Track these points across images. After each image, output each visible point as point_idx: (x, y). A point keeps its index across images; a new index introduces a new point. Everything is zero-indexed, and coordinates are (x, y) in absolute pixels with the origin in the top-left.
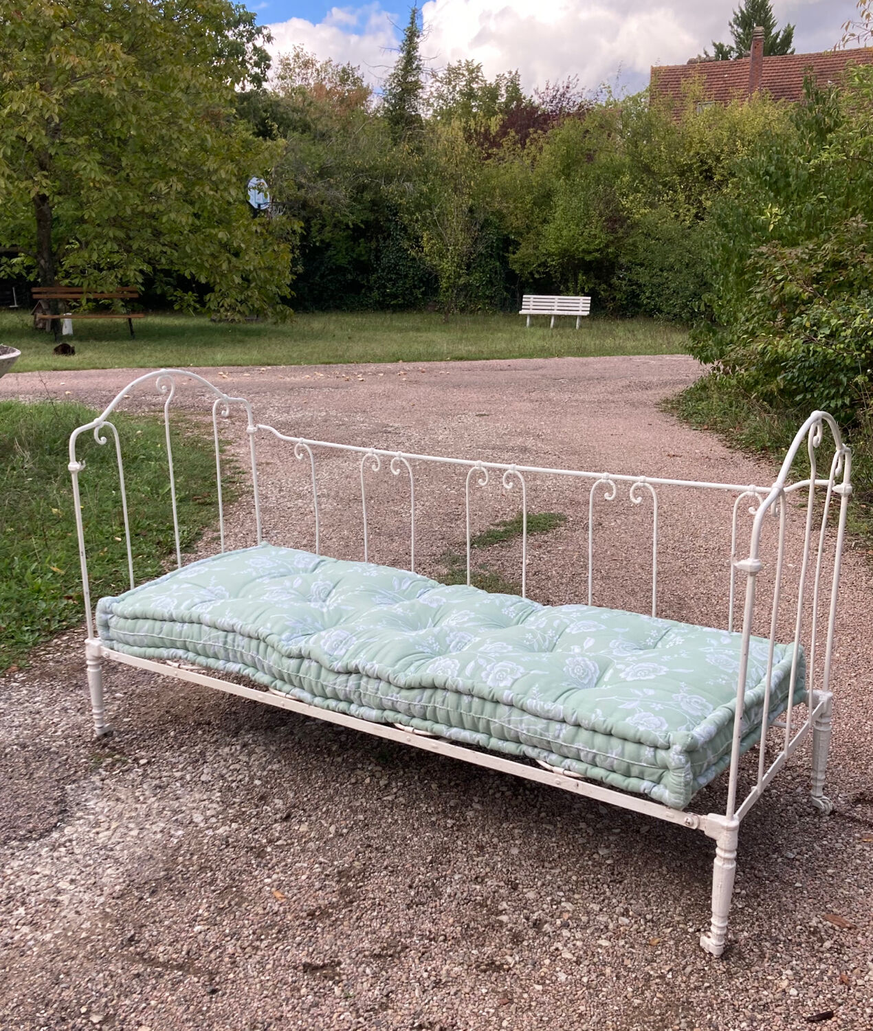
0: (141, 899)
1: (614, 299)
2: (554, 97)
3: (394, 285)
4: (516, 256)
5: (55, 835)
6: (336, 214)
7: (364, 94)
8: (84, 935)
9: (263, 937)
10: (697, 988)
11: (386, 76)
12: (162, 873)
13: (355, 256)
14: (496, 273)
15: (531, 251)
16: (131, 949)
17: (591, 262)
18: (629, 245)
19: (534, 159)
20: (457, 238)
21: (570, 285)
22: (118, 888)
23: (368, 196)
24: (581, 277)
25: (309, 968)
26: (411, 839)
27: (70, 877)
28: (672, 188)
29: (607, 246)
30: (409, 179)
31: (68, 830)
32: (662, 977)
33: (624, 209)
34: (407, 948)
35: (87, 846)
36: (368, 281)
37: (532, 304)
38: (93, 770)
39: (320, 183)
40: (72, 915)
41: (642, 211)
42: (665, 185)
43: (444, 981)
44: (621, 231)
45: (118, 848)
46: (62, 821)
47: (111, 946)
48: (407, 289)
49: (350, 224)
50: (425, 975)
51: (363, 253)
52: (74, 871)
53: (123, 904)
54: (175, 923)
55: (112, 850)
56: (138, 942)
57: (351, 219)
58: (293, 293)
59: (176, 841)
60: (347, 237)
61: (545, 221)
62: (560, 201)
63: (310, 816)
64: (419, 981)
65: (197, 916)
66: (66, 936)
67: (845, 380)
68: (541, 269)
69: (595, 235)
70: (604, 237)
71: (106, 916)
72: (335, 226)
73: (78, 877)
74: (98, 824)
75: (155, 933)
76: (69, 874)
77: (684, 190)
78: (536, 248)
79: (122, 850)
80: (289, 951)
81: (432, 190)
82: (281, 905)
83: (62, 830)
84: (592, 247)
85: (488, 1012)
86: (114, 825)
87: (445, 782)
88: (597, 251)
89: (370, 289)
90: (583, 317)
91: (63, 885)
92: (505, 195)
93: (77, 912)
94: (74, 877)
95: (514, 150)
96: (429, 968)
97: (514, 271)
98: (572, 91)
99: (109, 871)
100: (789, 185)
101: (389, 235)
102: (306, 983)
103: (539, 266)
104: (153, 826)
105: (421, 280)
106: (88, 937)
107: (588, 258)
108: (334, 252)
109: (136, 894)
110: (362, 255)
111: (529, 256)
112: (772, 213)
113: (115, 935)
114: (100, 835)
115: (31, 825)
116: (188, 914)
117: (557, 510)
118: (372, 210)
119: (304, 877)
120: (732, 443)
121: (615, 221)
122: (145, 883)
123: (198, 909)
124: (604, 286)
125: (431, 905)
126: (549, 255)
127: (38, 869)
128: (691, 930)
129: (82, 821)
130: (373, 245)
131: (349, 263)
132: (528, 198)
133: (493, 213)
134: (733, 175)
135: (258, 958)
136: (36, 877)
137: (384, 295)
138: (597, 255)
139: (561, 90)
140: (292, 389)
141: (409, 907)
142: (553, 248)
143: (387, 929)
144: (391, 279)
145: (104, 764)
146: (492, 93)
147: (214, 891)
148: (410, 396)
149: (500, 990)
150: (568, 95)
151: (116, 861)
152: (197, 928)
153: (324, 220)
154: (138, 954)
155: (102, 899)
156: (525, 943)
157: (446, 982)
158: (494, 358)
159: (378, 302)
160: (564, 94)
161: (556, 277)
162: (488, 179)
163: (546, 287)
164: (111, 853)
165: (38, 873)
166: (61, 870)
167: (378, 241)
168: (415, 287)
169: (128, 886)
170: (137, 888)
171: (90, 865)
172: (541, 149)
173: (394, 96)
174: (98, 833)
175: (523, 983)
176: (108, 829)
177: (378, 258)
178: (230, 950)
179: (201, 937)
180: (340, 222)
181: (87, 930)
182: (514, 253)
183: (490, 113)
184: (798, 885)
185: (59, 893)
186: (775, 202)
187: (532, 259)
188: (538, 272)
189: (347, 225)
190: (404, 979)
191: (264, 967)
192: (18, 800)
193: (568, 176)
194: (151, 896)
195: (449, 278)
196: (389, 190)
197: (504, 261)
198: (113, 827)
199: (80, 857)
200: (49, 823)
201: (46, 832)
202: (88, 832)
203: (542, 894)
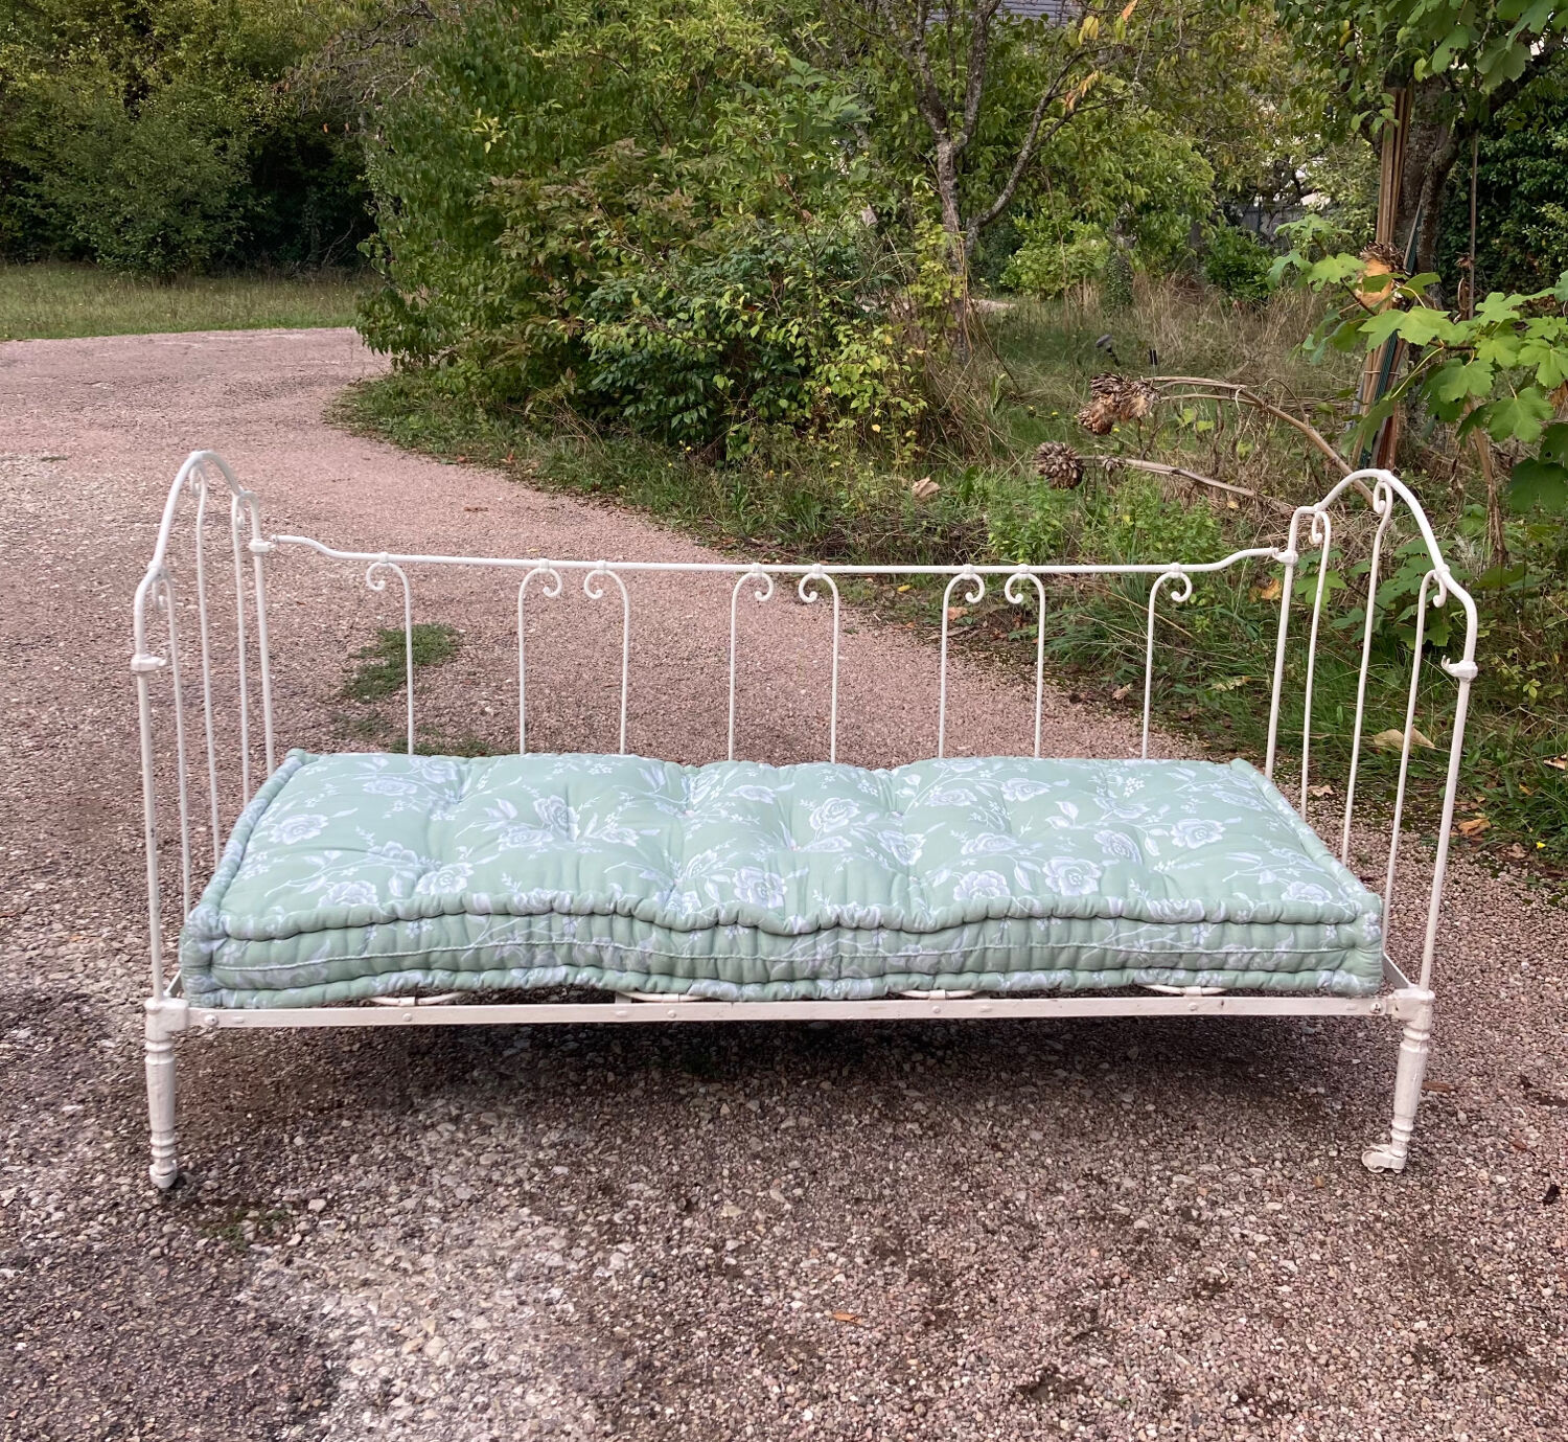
0: (653, 1415)
5: (348, 1385)
9: (912, 1382)
12: (628, 1363)
22: (587, 1416)
25: (1031, 1391)
26: (897, 1168)
28: (79, 38)
31: (354, 1366)
32: (1378, 1218)
34: (1095, 1310)
35: (432, 1376)
38: (242, 1250)
41: (34, 76)
42: (62, 34)
43: (1188, 1329)
45: (490, 1356)
46: (323, 1357)
50: (1161, 1332)
54: (761, 1423)
55: (485, 1365)
59: (570, 1307)
63: (717, 1190)
64: (1164, 1345)
65: (780, 1398)
67: (700, 383)
74: (395, 1336)
77: (104, 45)
79: (504, 1358)
80: (970, 1383)
83: (346, 1372)
85: (1280, 1344)
86: (428, 1325)
96: (1155, 1323)
99: (530, 1399)
100: (503, 85)
102: (1052, 1412)
104: (496, 1299)
109: (637, 1411)
112: (487, 125)
114: (428, 1350)
115: (284, 1387)
116: (762, 1403)
119: (840, 1277)
122: (623, 1389)
123: (765, 1389)
125: (1046, 1244)
129: (359, 1345)
134: (188, 30)
135: (948, 1413)
143: (1040, 1298)
145: (250, 1236)
147: (748, 1353)
149: (1256, 1311)
151: (521, 1378)
152: (808, 1415)
156: (1203, 1243)
157: (1192, 1329)
164: (491, 1371)
169: (601, 1406)
170: (622, 1401)
171: (486, 1405)
174: (419, 1350)
175: (1263, 1290)
176: (426, 1336)
178: (896, 1421)
186: (489, 110)
190: (1146, 1349)
191: (975, 1420)
192: (185, 1358)
194: (662, 1404)
198: (431, 1330)
199: (446, 1400)
200: (311, 1371)
201: (327, 1386)
202: (397, 1355)
203: (1140, 1176)
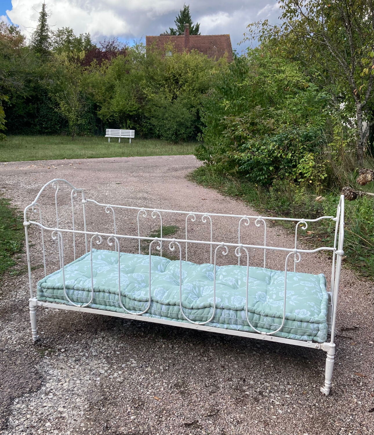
0: (100, 409)
1: (142, 131)
2: (108, 45)
3: (46, 123)
4: (100, 112)
5: (43, 388)
6: (18, 92)
7: (21, 39)
8: (84, 429)
9: (161, 416)
10: (328, 407)
11: (33, 32)
12: (102, 397)
13: (27, 110)
14: (92, 118)
15: (106, 110)
16: (110, 431)
17: (132, 115)
18: (148, 109)
19: (105, 72)
20: (76, 104)
21: (124, 125)
22: (86, 406)
23: (32, 85)
24: (128, 122)
25: (187, 425)
26: (195, 367)
27: (62, 405)
28: (163, 86)
29: (138, 109)
30: (50, 77)
31: (47, 385)
32: (315, 405)
33: (145, 94)
34: (219, 411)
35: (61, 391)
36: (34, 122)
37: (110, 133)
38: (42, 357)
39: (10, 79)
40: (73, 422)
41: (152, 95)
42: (160, 85)
43: (240, 421)
44: (144, 103)
45: (75, 389)
46: (42, 381)
47: (100, 432)
48: (52, 125)
49: (25, 97)
50: (232, 420)
51: (31, 109)
52: (62, 402)
53: (93, 413)
54: (121, 417)
55: (73, 391)
56: (110, 427)
57: (25, 95)
58: (6, 128)
59: (99, 383)
60: (24, 102)
61: (111, 98)
62: (118, 89)
63: (149, 364)
64: (231, 423)
65: (129, 412)
66: (76, 431)
67: (265, 169)
68: (111, 118)
69: (133, 104)
70: (137, 105)
71: (89, 420)
72: (17, 97)
73: (65, 405)
74: (59, 381)
75: (115, 423)
76: (60, 404)
77: (168, 87)
78: (109, 109)
79: (78, 390)
80: (175, 420)
81: (62, 83)
82: (160, 402)
83: (45, 385)
84: (132, 109)
85: (263, 430)
86: (67, 380)
87: (195, 342)
88: (134, 111)
89: (35, 125)
90: (132, 139)
91: (61, 409)
92: (93, 86)
93: (75, 420)
94: (63, 405)
95: (96, 67)
96: (232, 417)
97: (100, 118)
98: (115, 44)
99: (77, 400)
101: (43, 102)
102: (189, 431)
103: (111, 116)
104: (85, 377)
105: (58, 121)
106: (86, 430)
107: (131, 114)
108: (17, 109)
109: (97, 408)
110: (30, 110)
111: (106, 112)
112: (226, 103)
113: (98, 427)
114: (64, 385)
115: (30, 386)
116: (124, 412)
117: (173, 224)
118: (34, 91)
119: (162, 389)
120: (223, 193)
121: (141, 99)
122: (97, 402)
123: (127, 410)
124: (138, 125)
125: (218, 392)
126: (114, 112)
127: (45, 404)
128: (314, 386)
129: (51, 380)
130: (36, 106)
131: (25, 113)
132: (103, 88)
133: (89, 94)
134: (187, 82)
135: (164, 425)
136: (46, 408)
137: (42, 128)
138: (135, 112)
139: (111, 43)
140: (26, 173)
141: (210, 395)
142: (116, 109)
143: (207, 405)
144: (45, 121)
145: (46, 354)
146: (79, 41)
147: (129, 401)
148: (82, 175)
149: (262, 420)
150: (113, 45)
151: (78, 395)
152: (132, 418)
153: (12, 94)
154: (113, 432)
155: (82, 413)
156: (260, 401)
157: (241, 421)
158: (105, 157)
159: (39, 131)
160: (112, 45)
161: (118, 121)
162: (85, 79)
163: (114, 126)
164: (73, 392)
165: (46, 406)
166: (55, 403)
167: (38, 104)
168: (56, 124)
169: (90, 405)
170: (95, 405)
171: (67, 399)
172: (107, 67)
173: (37, 40)
174: (62, 384)
175: (268, 416)
176: (66, 382)
177: (38, 112)
178: (151, 424)
179: (136, 421)
180: (19, 96)
181: (84, 427)
182: (99, 111)
183: (79, 50)
184: (340, 364)
185: (61, 413)
186: (227, 99)
187: (107, 114)
188: (110, 119)
189: (23, 97)
190: (225, 423)
191: (169, 428)
192: (17, 375)
193: (119, 79)
194: (103, 408)
195: (73, 121)
196: (42, 83)
197: (95, 114)
198: (67, 381)
199: (61, 396)
200: (38, 384)
201: (39, 388)
202: (57, 384)
203: (256, 381)
